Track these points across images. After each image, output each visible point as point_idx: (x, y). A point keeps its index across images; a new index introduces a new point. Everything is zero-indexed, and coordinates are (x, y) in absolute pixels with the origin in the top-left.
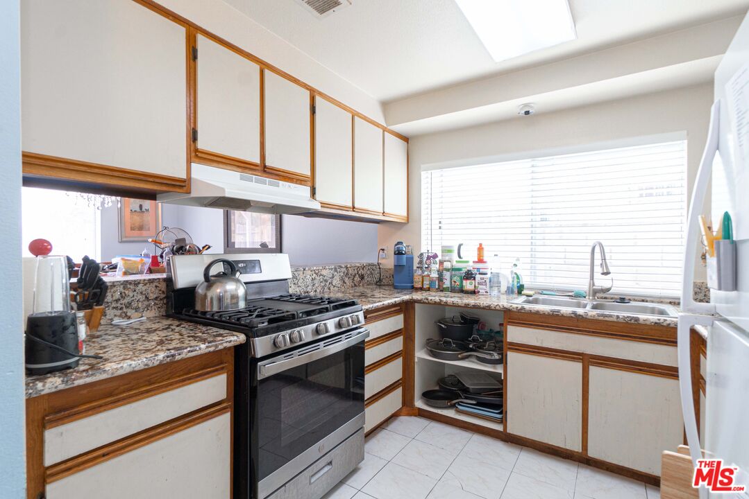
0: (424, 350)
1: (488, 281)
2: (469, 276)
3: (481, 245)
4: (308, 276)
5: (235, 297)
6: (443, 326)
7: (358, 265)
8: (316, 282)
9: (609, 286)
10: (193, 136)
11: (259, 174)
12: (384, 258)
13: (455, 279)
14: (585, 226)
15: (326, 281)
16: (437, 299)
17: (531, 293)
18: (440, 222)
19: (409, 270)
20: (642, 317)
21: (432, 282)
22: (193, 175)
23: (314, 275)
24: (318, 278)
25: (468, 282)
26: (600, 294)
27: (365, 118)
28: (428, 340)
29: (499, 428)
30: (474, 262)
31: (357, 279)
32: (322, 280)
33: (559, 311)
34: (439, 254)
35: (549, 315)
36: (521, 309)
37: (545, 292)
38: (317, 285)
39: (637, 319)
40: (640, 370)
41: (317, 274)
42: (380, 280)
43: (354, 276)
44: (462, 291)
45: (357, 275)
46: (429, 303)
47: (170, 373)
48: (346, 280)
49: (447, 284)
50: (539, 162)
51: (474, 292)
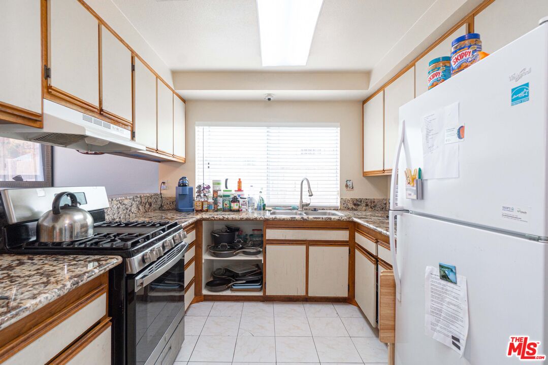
0: (207, 252)
1: (247, 203)
2: (235, 200)
3: (240, 179)
4: (115, 205)
5: (84, 226)
6: (217, 235)
7: (148, 195)
8: (120, 210)
9: (309, 203)
10: (47, 73)
11: (97, 116)
12: (164, 189)
13: (226, 202)
14: (283, 169)
15: (127, 209)
16: (221, 217)
17: (270, 209)
18: (209, 164)
19: (190, 198)
20: (333, 217)
21: (209, 205)
22: (45, 112)
23: (119, 204)
24: (121, 207)
25: (235, 204)
26: (305, 206)
27: (163, 81)
28: (208, 246)
29: (260, 294)
30: (235, 191)
31: (147, 206)
32: (124, 208)
33: (295, 218)
34: (211, 186)
35: (290, 220)
36: (275, 219)
37: (277, 208)
38: (121, 213)
39: (330, 219)
40: (331, 244)
41: (120, 203)
42: (162, 206)
43: (145, 204)
44: (231, 210)
45: (147, 204)
46: (215, 220)
47: (66, 301)
48: (141, 207)
49: (220, 206)
50: (274, 130)
51: (238, 211)
